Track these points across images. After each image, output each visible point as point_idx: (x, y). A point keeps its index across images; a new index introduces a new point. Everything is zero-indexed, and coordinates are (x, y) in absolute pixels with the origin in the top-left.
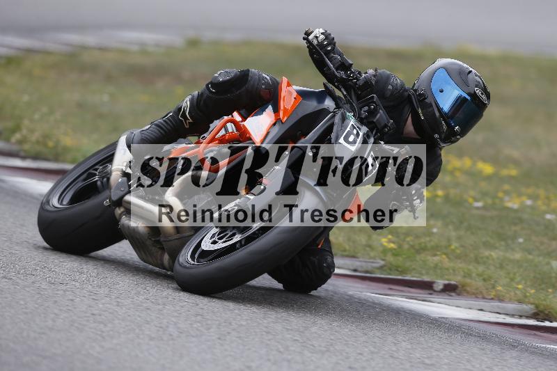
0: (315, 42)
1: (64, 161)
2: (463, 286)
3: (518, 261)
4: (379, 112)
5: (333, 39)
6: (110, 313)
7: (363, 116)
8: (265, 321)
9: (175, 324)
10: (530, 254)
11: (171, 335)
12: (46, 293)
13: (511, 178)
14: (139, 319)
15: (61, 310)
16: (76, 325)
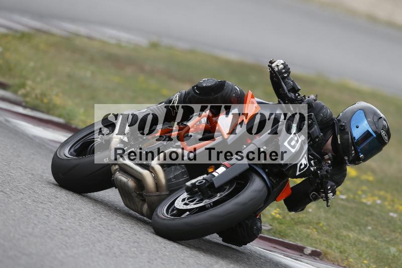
0: (276, 69)
1: (53, 115)
2: (325, 254)
3: (366, 243)
4: (314, 127)
5: (289, 69)
6: (74, 230)
8: (183, 255)
9: (119, 246)
10: (376, 239)
11: (115, 253)
12: (30, 207)
13: (368, 181)
14: (93, 237)
15: (39, 222)
16: (49, 234)
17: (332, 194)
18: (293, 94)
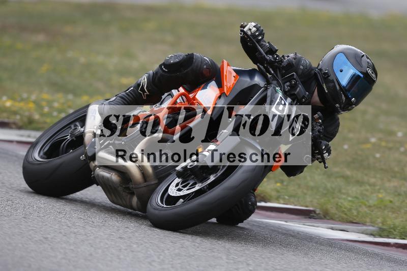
0: (249, 33)
4: (298, 87)
5: (263, 30)
7: (287, 90)
17: (327, 154)
18: (270, 56)
